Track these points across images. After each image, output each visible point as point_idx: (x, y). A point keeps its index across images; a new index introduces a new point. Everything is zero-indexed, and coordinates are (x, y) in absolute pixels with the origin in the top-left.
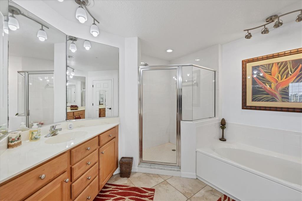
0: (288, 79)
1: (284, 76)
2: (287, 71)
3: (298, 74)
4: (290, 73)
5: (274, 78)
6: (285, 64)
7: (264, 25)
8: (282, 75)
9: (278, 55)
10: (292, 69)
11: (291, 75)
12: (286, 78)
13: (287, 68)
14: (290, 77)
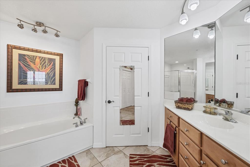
0: (46, 70)
1: (43, 67)
2: (45, 64)
3: (51, 67)
4: (47, 66)
5: (37, 67)
6: (44, 59)
7: (34, 25)
8: (42, 66)
9: (40, 52)
10: (48, 63)
11: (47, 67)
12: (44, 69)
13: (45, 62)
14: (47, 68)
